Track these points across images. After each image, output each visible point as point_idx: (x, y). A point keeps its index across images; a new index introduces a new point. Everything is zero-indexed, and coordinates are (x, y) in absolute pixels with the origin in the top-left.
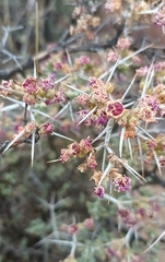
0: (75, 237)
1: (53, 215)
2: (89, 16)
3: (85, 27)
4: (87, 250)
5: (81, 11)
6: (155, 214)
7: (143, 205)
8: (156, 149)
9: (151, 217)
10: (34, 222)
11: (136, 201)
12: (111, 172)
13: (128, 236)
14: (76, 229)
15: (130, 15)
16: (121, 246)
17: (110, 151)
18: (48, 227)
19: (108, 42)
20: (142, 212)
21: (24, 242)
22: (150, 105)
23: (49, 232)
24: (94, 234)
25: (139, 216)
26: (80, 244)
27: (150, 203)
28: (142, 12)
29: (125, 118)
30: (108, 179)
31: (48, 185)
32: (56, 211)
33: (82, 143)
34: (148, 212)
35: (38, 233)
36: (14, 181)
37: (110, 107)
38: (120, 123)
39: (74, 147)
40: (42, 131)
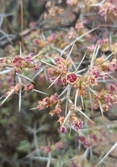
0: (50, 155)
1: (35, 137)
2: (56, 8)
3: (54, 15)
4: (58, 164)
5: (51, 4)
6: (103, 138)
7: (95, 132)
8: (100, 100)
9: (101, 140)
10: (22, 142)
11: (91, 129)
12: (71, 117)
13: (86, 153)
14: (50, 150)
15: (83, 6)
16: (81, 161)
17: (71, 102)
18: (32, 146)
19: (70, 23)
20: (95, 137)
21: (16, 156)
22: (94, 74)
23: (33, 149)
24: (63, 151)
25: (93, 140)
26: (54, 159)
27: (100, 131)
28: (92, 5)
29: (78, 83)
30: (69, 121)
31: (32, 115)
32: (38, 134)
33: (52, 97)
34: (99, 137)
35: (25, 150)
36: (8, 114)
37: (69, 77)
38: (75, 86)
39: (46, 100)
40: (26, 89)
